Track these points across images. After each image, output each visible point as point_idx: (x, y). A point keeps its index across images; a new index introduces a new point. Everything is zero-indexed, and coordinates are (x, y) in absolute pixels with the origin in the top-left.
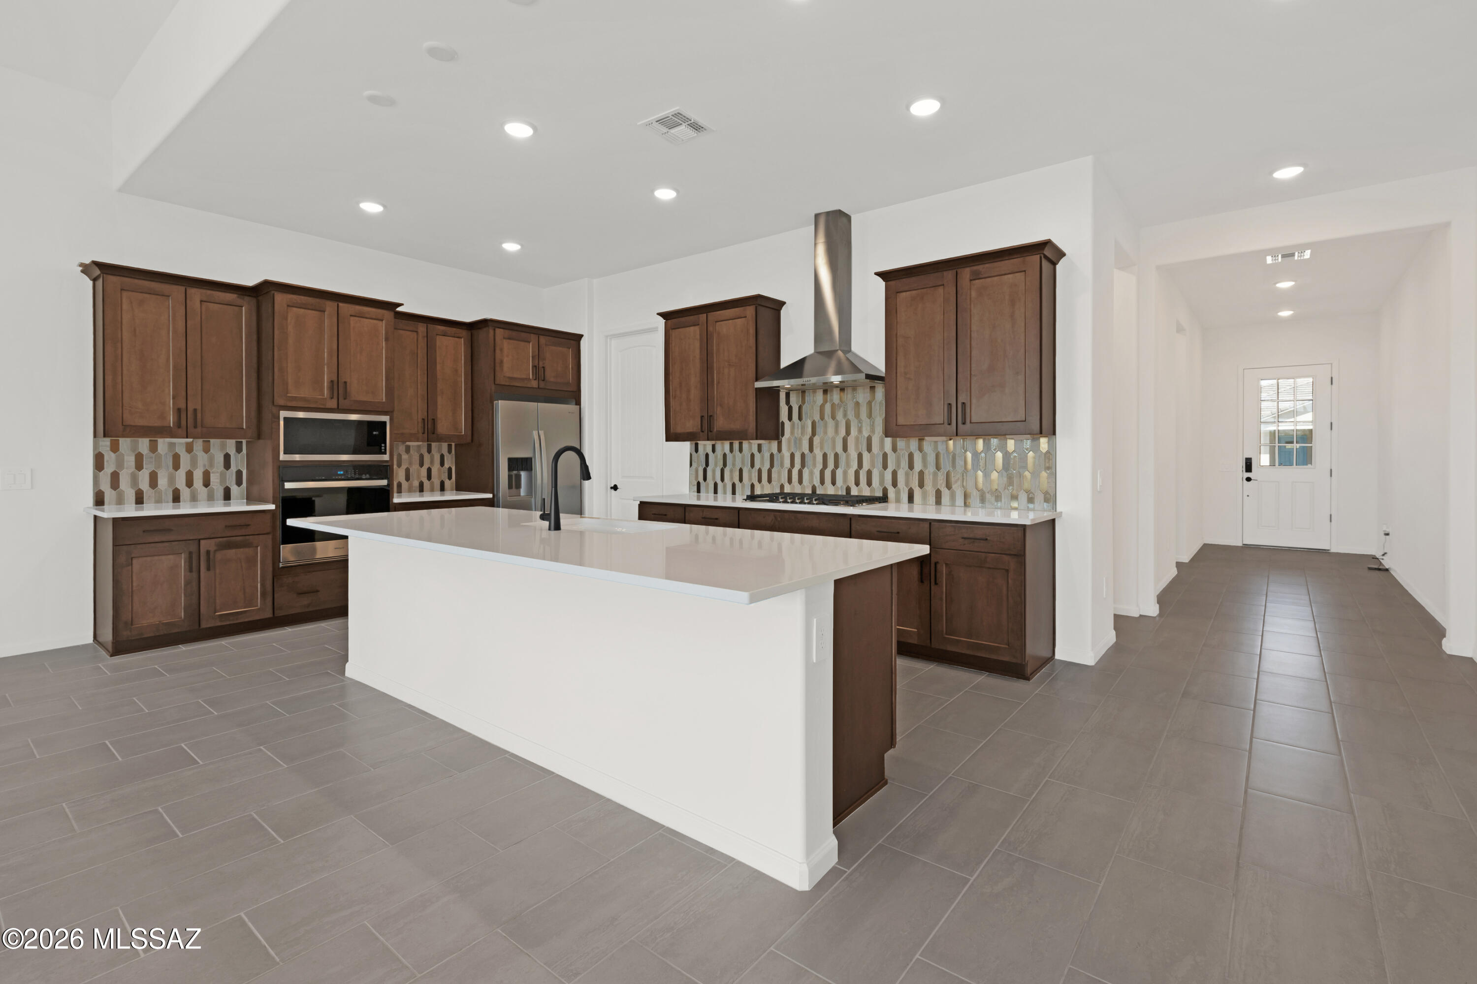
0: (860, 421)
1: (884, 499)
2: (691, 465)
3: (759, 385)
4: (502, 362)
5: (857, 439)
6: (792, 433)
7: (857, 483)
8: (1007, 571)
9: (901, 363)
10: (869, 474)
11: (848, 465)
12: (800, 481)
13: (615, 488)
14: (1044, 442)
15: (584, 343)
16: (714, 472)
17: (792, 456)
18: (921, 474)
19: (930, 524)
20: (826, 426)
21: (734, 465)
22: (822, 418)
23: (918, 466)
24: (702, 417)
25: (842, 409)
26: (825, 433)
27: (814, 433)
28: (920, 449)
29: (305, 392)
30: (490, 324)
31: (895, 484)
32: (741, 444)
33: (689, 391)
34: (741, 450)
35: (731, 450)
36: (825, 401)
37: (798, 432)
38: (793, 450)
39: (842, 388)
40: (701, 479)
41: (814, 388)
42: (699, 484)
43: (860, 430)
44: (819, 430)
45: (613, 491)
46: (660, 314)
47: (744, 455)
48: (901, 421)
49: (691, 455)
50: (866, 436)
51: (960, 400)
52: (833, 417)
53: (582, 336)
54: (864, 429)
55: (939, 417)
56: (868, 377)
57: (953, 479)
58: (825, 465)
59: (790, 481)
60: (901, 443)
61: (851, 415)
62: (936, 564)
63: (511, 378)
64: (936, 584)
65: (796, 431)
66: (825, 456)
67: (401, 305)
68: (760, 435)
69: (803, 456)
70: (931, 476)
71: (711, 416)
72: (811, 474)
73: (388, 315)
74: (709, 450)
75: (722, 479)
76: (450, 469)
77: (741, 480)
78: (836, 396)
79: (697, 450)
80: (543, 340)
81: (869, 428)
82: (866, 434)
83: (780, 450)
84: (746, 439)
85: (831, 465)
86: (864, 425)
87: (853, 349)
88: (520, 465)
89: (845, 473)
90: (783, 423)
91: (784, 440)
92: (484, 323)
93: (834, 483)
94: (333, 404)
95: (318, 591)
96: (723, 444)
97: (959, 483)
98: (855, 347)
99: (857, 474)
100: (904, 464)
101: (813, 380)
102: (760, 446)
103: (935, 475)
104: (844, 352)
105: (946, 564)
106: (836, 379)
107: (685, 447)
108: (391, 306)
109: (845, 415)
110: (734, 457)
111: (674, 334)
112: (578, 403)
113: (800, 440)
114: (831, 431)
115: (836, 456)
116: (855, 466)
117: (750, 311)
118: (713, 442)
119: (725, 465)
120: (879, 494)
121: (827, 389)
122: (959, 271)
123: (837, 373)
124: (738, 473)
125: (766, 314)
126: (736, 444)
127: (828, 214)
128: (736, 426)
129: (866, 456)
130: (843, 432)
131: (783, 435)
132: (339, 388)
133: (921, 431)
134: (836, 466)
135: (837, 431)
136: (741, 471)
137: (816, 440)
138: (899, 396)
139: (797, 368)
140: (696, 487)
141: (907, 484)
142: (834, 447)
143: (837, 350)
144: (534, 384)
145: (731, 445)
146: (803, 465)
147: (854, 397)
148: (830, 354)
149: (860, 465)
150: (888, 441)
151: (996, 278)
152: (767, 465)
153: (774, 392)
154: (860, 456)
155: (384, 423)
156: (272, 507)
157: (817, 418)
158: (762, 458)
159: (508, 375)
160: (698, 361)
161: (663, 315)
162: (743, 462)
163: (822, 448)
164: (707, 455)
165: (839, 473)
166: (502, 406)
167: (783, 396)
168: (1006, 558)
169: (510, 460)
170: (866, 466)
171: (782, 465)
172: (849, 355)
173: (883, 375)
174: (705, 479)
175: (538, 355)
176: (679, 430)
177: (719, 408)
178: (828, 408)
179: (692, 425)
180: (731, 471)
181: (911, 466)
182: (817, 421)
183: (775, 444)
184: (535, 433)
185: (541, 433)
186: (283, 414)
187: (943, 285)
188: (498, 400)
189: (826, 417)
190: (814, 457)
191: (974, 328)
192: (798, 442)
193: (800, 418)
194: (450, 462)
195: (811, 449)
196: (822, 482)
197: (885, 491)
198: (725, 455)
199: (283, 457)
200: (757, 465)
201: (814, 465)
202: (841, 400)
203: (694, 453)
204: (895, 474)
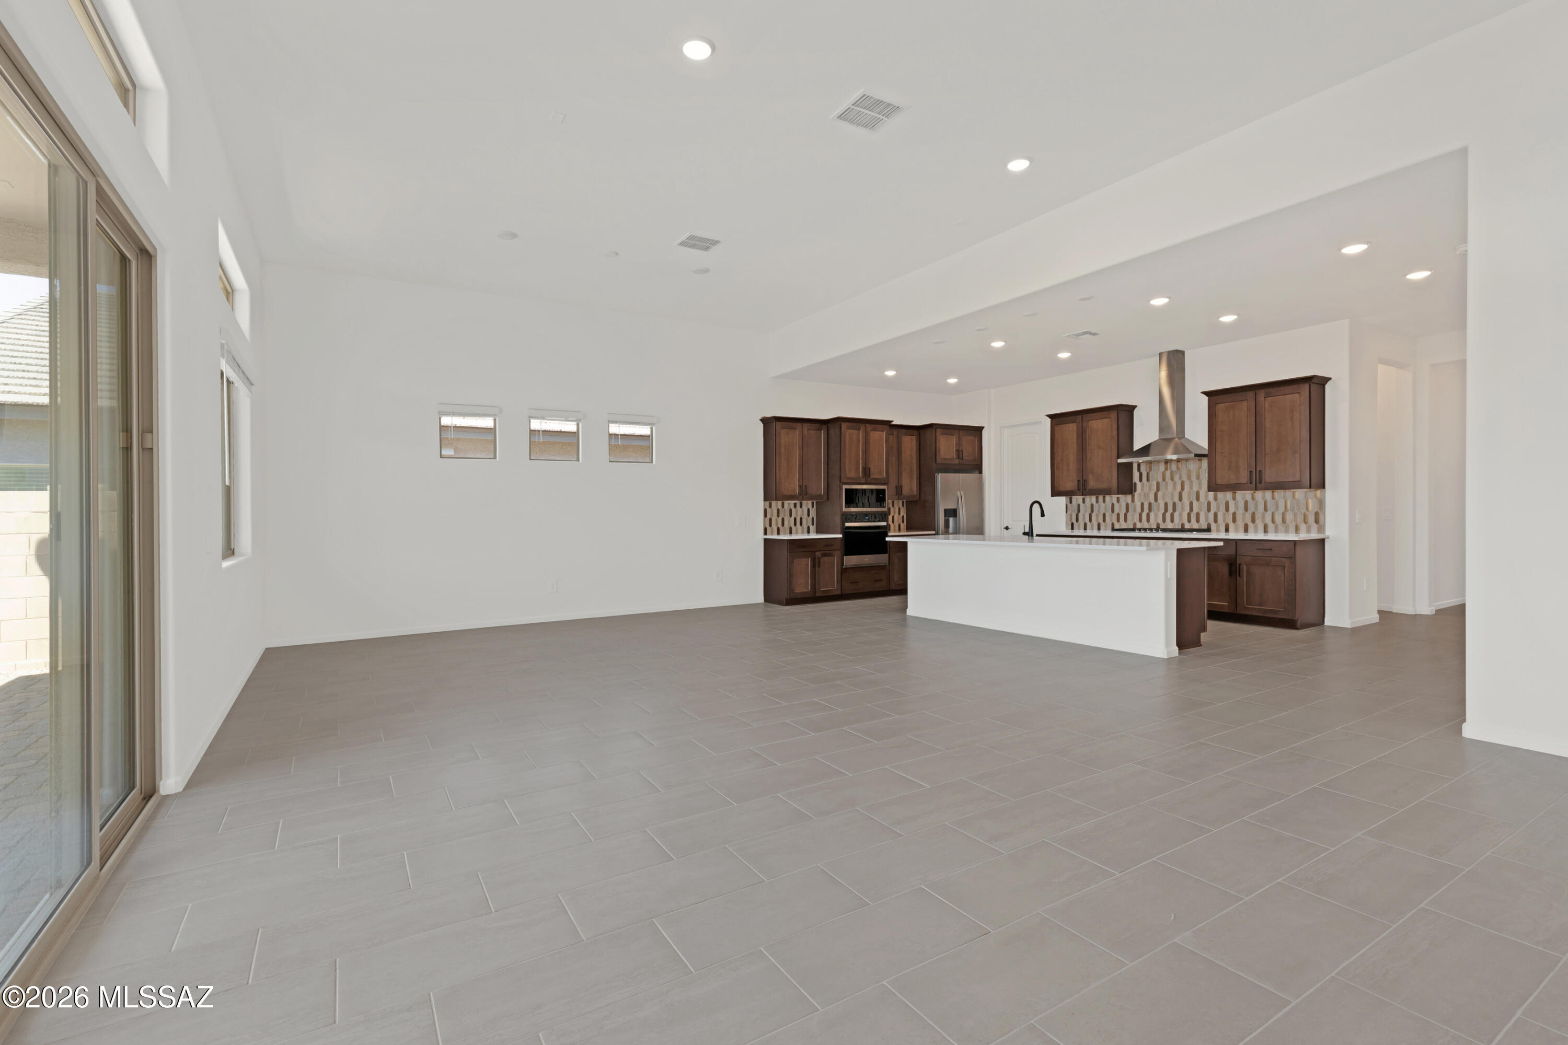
0: (1191, 482)
1: (1208, 530)
2: (1067, 512)
3: (1120, 461)
4: (940, 449)
5: (1189, 493)
6: (1142, 490)
7: (1189, 521)
8: (1284, 567)
9: (1219, 445)
10: (1198, 515)
11: (1183, 510)
12: (1148, 520)
13: (1007, 528)
14: (1319, 492)
15: (985, 433)
16: (1084, 516)
17: (1142, 505)
18: (1234, 514)
19: (1236, 542)
20: (1167, 485)
21: (1099, 511)
22: (1164, 479)
23: (1232, 509)
24: (1079, 481)
25: (1178, 474)
26: (1166, 489)
27: (1158, 489)
28: (1234, 498)
29: (852, 474)
30: (934, 426)
31: (1216, 521)
32: (1104, 498)
33: (1068, 465)
34: (1104, 501)
35: (1097, 502)
36: (1166, 469)
37: (1146, 489)
38: (1143, 501)
39: (1178, 461)
40: (1074, 521)
41: (1158, 462)
42: (1072, 524)
43: (1191, 487)
44: (1162, 487)
45: (1005, 530)
46: (1048, 416)
47: (1106, 505)
48: (1219, 481)
49: (1067, 505)
50: (1196, 490)
51: (1258, 469)
52: (1172, 479)
53: (983, 428)
54: (1194, 486)
55: (1244, 478)
56: (1196, 455)
57: (1256, 517)
58: (1166, 510)
59: (1140, 520)
60: (1220, 495)
61: (1185, 478)
62: (1240, 564)
63: (945, 459)
64: (1240, 576)
65: (1145, 487)
66: (1166, 504)
67: (892, 421)
68: (1120, 491)
69: (1150, 504)
70: (1241, 516)
71: (1085, 480)
72: (1156, 516)
73: (887, 427)
74: (1080, 501)
75: (1090, 520)
76: (903, 517)
77: (1104, 521)
78: (1174, 467)
79: (1071, 502)
80: (961, 433)
81: (1197, 485)
82: (1195, 489)
83: (1133, 501)
84: (1108, 494)
85: (1170, 510)
86: (1194, 484)
87: (1186, 436)
88: (952, 513)
89: (1181, 515)
90: (1135, 484)
91: (1136, 494)
92: (930, 426)
93: (1172, 521)
94: (863, 481)
95: (858, 582)
96: (1091, 498)
97: (1260, 519)
98: (1188, 435)
99: (1189, 515)
100: (1223, 508)
101: (1158, 458)
102: (1118, 498)
103: (1244, 515)
104: (1180, 438)
105: (1246, 565)
106: (1175, 457)
107: (1062, 500)
108: (888, 423)
109: (1180, 478)
110: (1099, 506)
111: (1057, 428)
112: (981, 472)
113: (1148, 494)
114: (1170, 488)
115: (1174, 504)
116: (1188, 510)
117: (1113, 415)
118: (1084, 497)
119: (1092, 511)
120: (1205, 527)
121: (1167, 462)
122: (1257, 391)
123: (1175, 453)
124: (1102, 517)
125: (1123, 416)
126: (1101, 498)
127: (1169, 352)
128: (1104, 485)
129: (1195, 504)
130: (1179, 489)
131: (1135, 491)
132: (866, 471)
133: (1234, 488)
134: (1174, 510)
135: (1174, 488)
136: (1104, 515)
137: (1160, 494)
138: (1217, 467)
139: (1145, 450)
140: (1071, 526)
141: (1224, 521)
142: (1172, 498)
143: (1175, 438)
144: (957, 462)
145: (1097, 499)
146: (1150, 510)
147: (1186, 467)
148: (1169, 440)
149: (1191, 509)
150: (1211, 494)
151: (1281, 397)
152: (1124, 511)
153: (1130, 465)
154: (1191, 504)
155: (884, 490)
156: (841, 536)
157: (1160, 479)
158: (1120, 506)
159: (943, 457)
160: (1075, 445)
161: (1050, 416)
162: (1106, 509)
163: (1164, 499)
164: (1079, 506)
165: (1176, 515)
166: (940, 477)
167: (1135, 466)
168: (1284, 560)
169: (945, 510)
170: (1195, 510)
171: (1135, 510)
172: (1182, 441)
173: (1207, 453)
174: (1077, 520)
175: (959, 444)
176: (1062, 489)
177: (1091, 475)
178: (1168, 474)
179: (1070, 485)
180: (1097, 515)
181: (1227, 509)
182: (1160, 482)
183: (1129, 497)
184: (958, 493)
185: (962, 493)
186: (845, 487)
187: (1246, 400)
188: (938, 473)
189: (1167, 479)
190: (1159, 505)
191: (1267, 425)
192: (1146, 496)
193: (1148, 480)
194: (903, 513)
195: (1156, 500)
196: (1164, 520)
197: (1209, 525)
198: (1092, 505)
199: (844, 509)
200: (1116, 511)
201: (1158, 510)
202: (1178, 468)
203: (1069, 504)
204: (1216, 515)
